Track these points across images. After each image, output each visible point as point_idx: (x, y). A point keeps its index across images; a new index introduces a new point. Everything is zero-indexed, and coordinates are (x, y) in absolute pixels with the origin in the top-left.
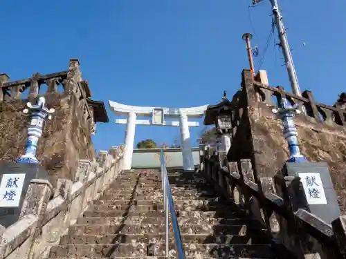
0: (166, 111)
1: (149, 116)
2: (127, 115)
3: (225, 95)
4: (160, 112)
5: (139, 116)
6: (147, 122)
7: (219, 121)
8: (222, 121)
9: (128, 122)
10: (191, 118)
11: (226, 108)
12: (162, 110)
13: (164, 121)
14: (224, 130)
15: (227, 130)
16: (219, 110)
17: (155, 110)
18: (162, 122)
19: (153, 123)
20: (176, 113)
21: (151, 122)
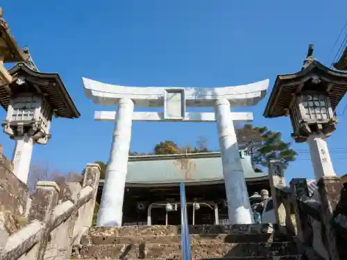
0: (190, 94)
1: (158, 104)
2: (115, 104)
3: (310, 52)
4: (179, 95)
5: (139, 105)
6: (154, 116)
7: (301, 106)
8: (307, 107)
9: (117, 116)
10: (236, 105)
11: (316, 79)
12: (181, 92)
13: (186, 114)
14: (314, 127)
15: (320, 127)
16: (301, 84)
17: (169, 91)
18: (183, 115)
19: (166, 117)
20: (209, 97)
21: (162, 115)
